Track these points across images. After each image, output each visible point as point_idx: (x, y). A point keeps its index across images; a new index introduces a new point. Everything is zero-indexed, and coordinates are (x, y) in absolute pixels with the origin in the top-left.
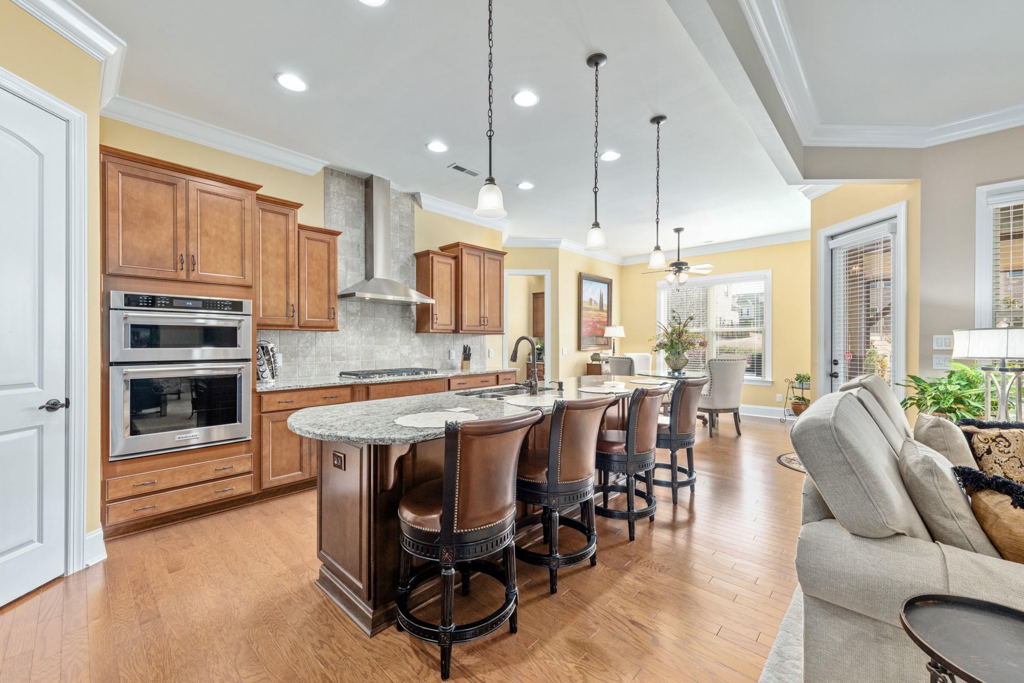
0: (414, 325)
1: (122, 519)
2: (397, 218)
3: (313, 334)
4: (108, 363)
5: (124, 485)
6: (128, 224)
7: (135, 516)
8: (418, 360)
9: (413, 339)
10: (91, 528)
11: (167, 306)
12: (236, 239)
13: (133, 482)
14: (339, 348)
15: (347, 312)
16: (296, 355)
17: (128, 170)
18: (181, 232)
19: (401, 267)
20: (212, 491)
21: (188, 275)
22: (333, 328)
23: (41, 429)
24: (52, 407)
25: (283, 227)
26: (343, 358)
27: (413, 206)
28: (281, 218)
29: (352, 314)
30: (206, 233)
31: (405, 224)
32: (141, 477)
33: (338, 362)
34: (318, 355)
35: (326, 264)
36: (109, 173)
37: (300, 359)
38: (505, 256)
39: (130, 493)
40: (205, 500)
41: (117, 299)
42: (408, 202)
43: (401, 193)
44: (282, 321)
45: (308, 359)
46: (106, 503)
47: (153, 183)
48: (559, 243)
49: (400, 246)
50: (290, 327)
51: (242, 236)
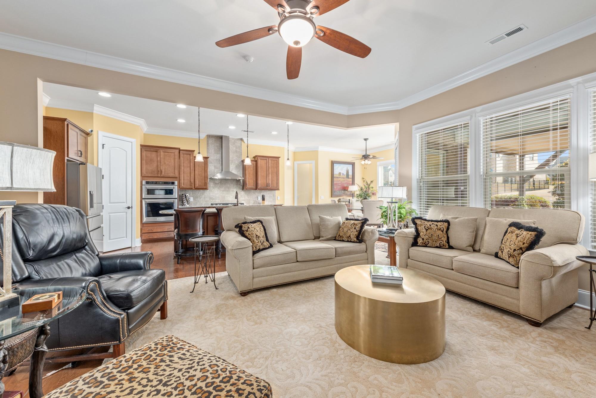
0: (241, 187)
1: (145, 238)
2: (234, 148)
3: (203, 191)
4: (142, 199)
5: (146, 230)
6: (146, 163)
7: (148, 238)
8: (243, 200)
9: (241, 192)
10: (137, 238)
11: (155, 184)
12: (173, 164)
13: (148, 229)
14: (212, 195)
15: (215, 183)
16: (197, 197)
17: (147, 150)
18: (159, 164)
19: (236, 166)
20: (167, 234)
21: (161, 175)
22: (206, 189)
23: (126, 212)
24: (129, 208)
25: (189, 158)
26: (214, 199)
27: (241, 143)
28: (188, 156)
29: (217, 184)
30: (165, 163)
31: (238, 150)
32: (150, 228)
33: (211, 200)
34: (205, 198)
35: (204, 168)
36: (142, 151)
37: (198, 199)
38: (280, 159)
39: (147, 232)
40: (165, 237)
41: (144, 182)
42: (240, 142)
43: (236, 139)
44: (189, 187)
45: (201, 199)
46: (142, 234)
47: (152, 152)
48: (318, 148)
49: (236, 158)
50: (192, 189)
51: (175, 163)
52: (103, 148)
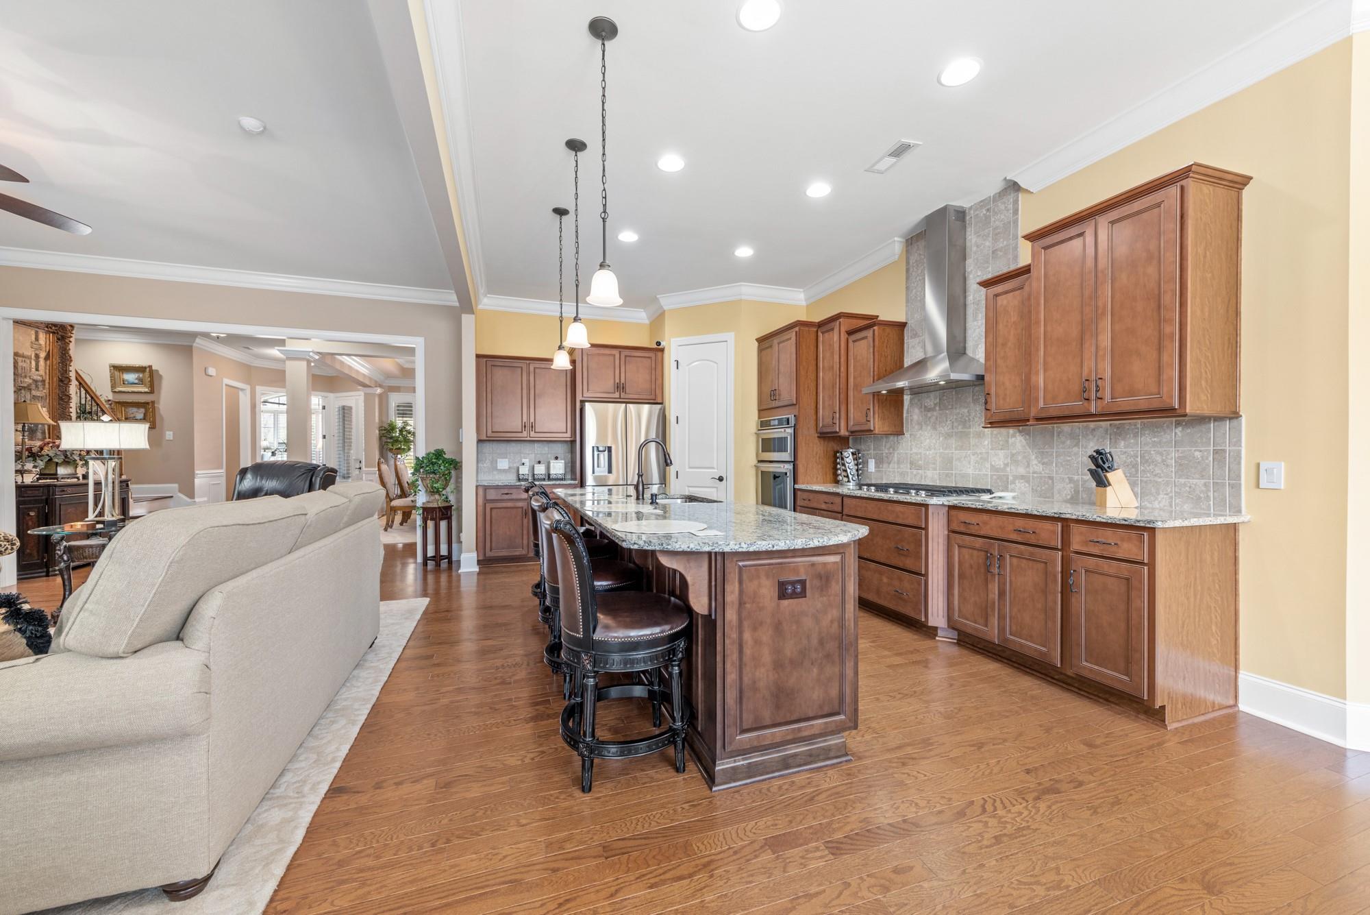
2: (988, 244)
3: (896, 438)
6: (762, 379)
15: (925, 408)
16: (883, 460)
17: (762, 347)
18: (773, 375)
21: (774, 404)
24: (721, 479)
25: (831, 342)
27: (1015, 204)
28: (831, 334)
29: (929, 411)
30: (780, 372)
31: (1001, 243)
35: (866, 362)
43: (994, 197)
47: (768, 350)
51: (791, 365)
52: (677, 368)
